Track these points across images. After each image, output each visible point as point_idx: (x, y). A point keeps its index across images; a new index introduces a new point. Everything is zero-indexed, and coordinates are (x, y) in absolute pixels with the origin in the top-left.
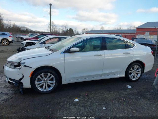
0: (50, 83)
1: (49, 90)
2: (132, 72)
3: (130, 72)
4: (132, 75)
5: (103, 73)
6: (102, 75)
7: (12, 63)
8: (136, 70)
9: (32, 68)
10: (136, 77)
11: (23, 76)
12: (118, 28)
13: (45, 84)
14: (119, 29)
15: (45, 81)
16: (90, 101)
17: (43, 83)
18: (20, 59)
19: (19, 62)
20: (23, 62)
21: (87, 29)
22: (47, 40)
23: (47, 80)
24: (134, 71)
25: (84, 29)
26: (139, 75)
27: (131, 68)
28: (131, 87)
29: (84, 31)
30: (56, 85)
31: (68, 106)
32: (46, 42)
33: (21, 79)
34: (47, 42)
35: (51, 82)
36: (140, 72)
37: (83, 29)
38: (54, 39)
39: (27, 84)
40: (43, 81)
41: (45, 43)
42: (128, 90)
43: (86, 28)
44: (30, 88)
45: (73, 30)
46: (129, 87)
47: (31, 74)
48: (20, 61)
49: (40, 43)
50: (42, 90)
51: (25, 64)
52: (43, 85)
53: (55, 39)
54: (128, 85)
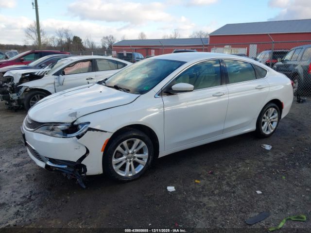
0: (139, 158)
1: (137, 172)
2: (266, 120)
3: (263, 120)
4: (265, 125)
5: (225, 128)
6: (223, 131)
7: (54, 125)
8: (270, 115)
9: (106, 132)
10: (270, 129)
11: (88, 152)
12: (171, 36)
13: (130, 161)
14: (173, 36)
15: (130, 155)
16: (224, 182)
17: (126, 159)
18: (75, 114)
19: (71, 121)
20: (81, 120)
21: (112, 38)
22: (68, 66)
23: (133, 153)
24: (268, 118)
25: (107, 38)
26: (275, 124)
27: (264, 114)
28: (271, 147)
29: (107, 41)
30: (150, 161)
31: (194, 199)
32: (66, 72)
33: (84, 157)
34: (66, 70)
35: (140, 156)
36: (277, 119)
37: (104, 38)
38: (80, 63)
39: (94, 166)
40: (124, 157)
41: (64, 74)
42: (269, 153)
43: (110, 36)
44: (101, 174)
45: (81, 40)
46: (268, 147)
47: (104, 144)
48: (75, 120)
49: (54, 75)
50: (124, 173)
51: (90, 126)
52: (125, 164)
53: (84, 63)
54: (264, 145)
